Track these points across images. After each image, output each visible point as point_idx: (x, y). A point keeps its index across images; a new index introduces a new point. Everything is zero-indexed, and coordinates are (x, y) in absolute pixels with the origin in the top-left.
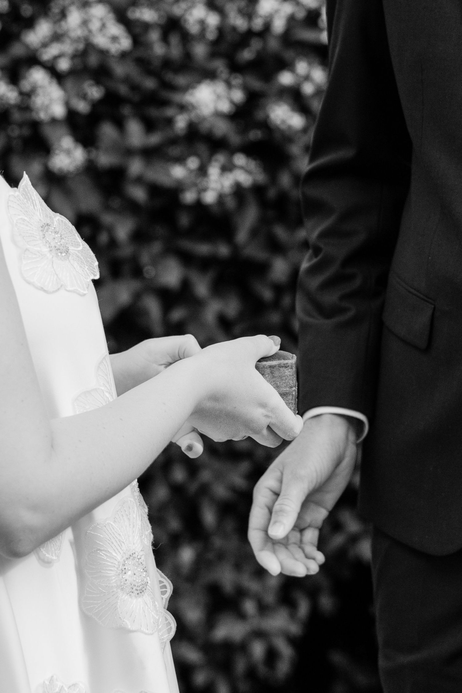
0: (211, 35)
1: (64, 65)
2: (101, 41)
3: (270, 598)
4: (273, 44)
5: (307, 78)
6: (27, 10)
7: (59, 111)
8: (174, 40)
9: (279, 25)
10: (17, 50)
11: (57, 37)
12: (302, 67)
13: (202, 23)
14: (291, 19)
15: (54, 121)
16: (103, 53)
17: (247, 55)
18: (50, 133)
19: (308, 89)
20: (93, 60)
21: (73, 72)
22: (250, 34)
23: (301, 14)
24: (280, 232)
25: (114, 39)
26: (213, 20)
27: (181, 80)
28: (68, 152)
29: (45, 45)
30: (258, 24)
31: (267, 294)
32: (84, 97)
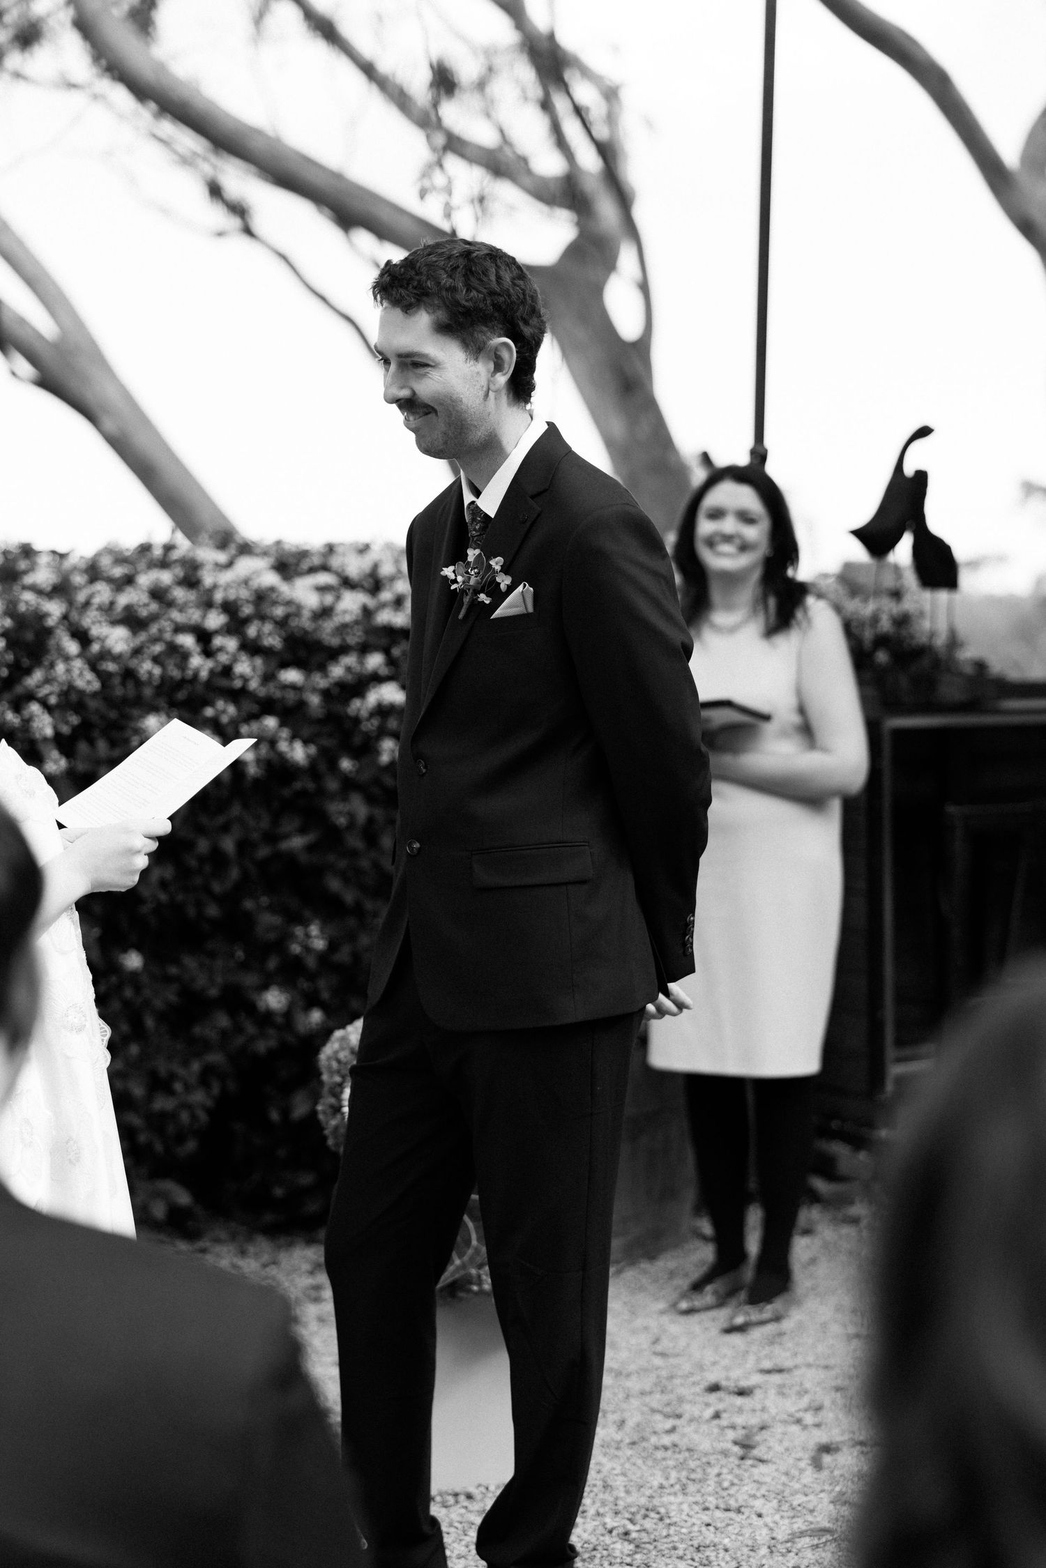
0: (156, 682)
1: (53, 700)
2: (80, 683)
3: (193, 1080)
4: (199, 689)
5: (224, 712)
6: (26, 662)
7: (49, 732)
8: (130, 685)
9: (204, 674)
10: (19, 690)
11: (47, 681)
12: (220, 704)
13: (150, 673)
14: (212, 672)
15: (45, 739)
16: (81, 693)
17: (181, 695)
18: (43, 748)
19: (225, 719)
20: (74, 697)
21: (58, 706)
22: (183, 682)
23: (219, 669)
24: (204, 820)
25: (89, 682)
26: (157, 671)
27: (135, 712)
28: (56, 762)
29: (38, 687)
30: (190, 673)
31: (193, 863)
32: (67, 723)
